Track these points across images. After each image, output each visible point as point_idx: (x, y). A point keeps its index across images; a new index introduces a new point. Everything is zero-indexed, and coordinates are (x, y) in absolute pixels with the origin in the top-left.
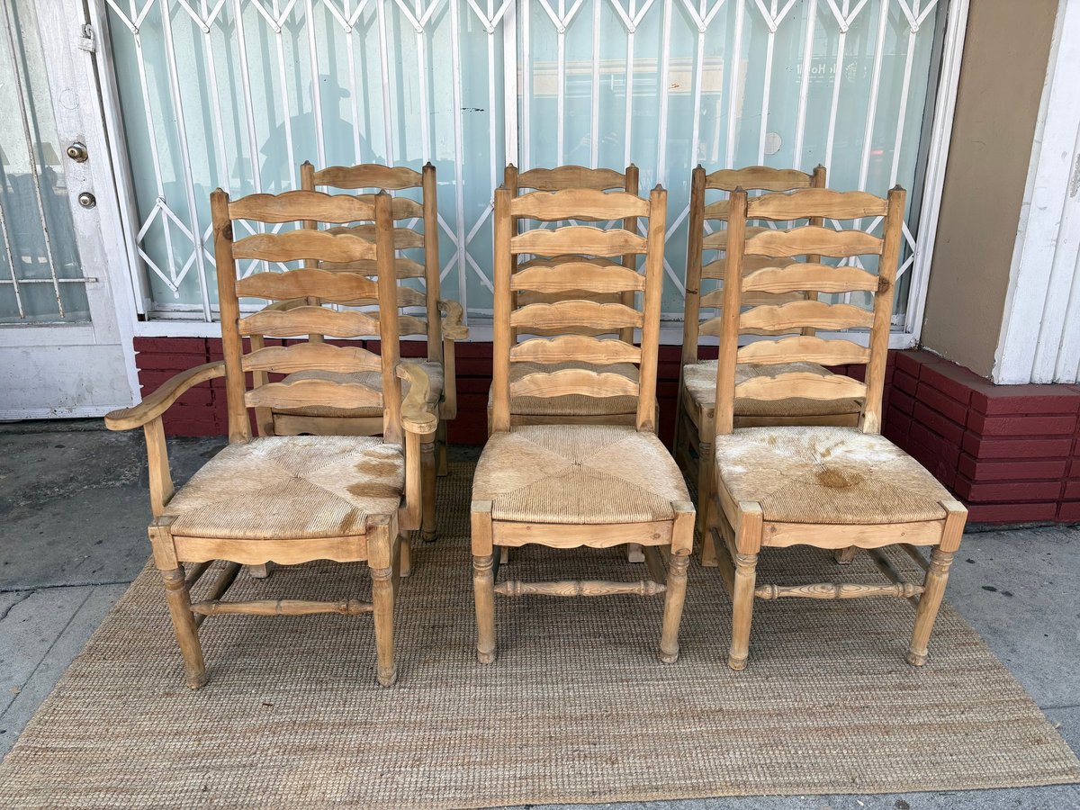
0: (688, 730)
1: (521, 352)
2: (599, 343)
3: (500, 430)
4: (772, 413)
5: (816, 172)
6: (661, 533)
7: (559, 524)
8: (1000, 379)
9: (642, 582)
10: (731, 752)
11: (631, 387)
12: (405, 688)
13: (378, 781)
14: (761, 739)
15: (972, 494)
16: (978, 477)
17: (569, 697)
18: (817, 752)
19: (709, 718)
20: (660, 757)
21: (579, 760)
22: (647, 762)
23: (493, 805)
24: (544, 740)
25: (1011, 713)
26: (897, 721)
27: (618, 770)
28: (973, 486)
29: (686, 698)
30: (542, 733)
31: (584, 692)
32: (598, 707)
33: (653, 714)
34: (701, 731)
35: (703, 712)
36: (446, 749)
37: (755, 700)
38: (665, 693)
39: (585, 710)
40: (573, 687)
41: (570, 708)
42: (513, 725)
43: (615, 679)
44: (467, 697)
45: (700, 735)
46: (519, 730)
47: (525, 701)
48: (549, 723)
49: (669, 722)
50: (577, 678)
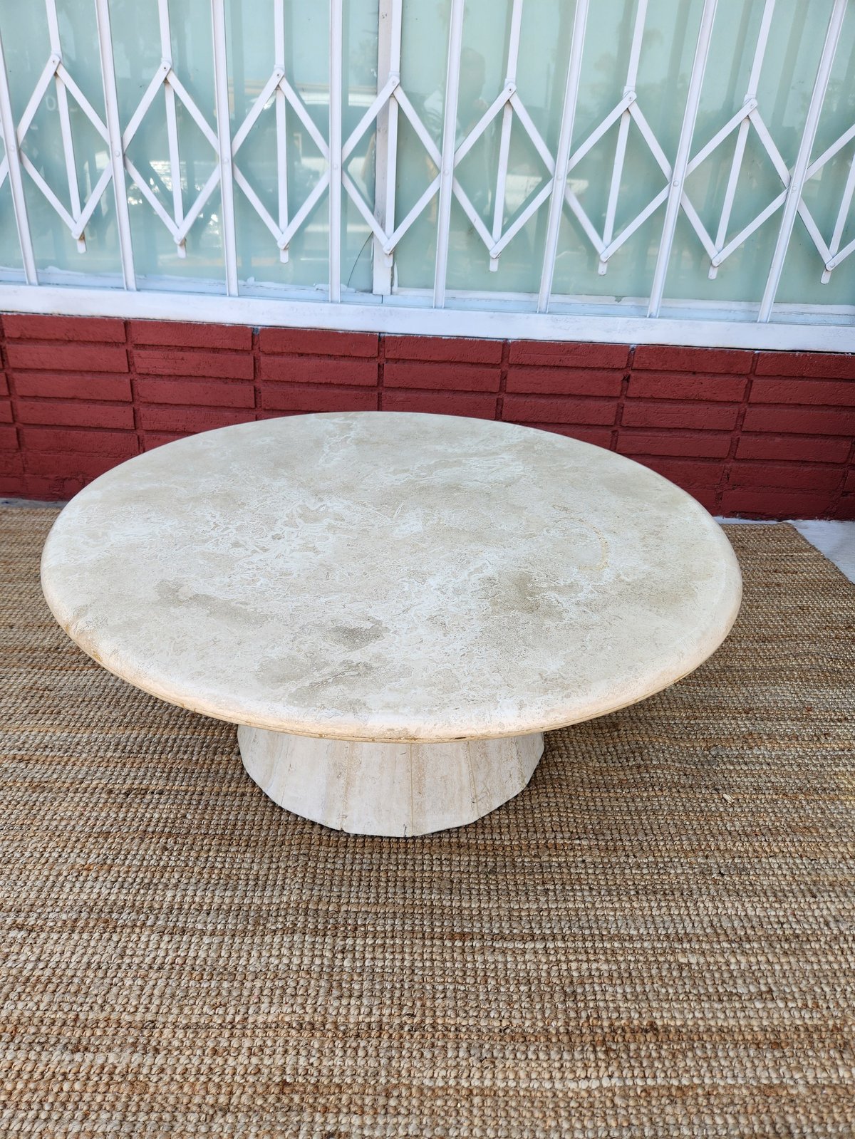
0: (583, 1085)
12: (20, 928)
19: (627, 1050)
29: (579, 990)
30: (266, 1071)
31: (373, 959)
32: (396, 1002)
33: (508, 1031)
34: (610, 1089)
35: (614, 1031)
36: (47, 1107)
37: (720, 1001)
38: (535, 975)
39: (367, 1010)
40: (354, 946)
41: (336, 1004)
42: (211, 1044)
43: (439, 930)
44: (137, 960)
45: (608, 1104)
46: (220, 1061)
47: (250, 978)
48: (287, 1041)
49: (542, 1056)
50: (364, 925)
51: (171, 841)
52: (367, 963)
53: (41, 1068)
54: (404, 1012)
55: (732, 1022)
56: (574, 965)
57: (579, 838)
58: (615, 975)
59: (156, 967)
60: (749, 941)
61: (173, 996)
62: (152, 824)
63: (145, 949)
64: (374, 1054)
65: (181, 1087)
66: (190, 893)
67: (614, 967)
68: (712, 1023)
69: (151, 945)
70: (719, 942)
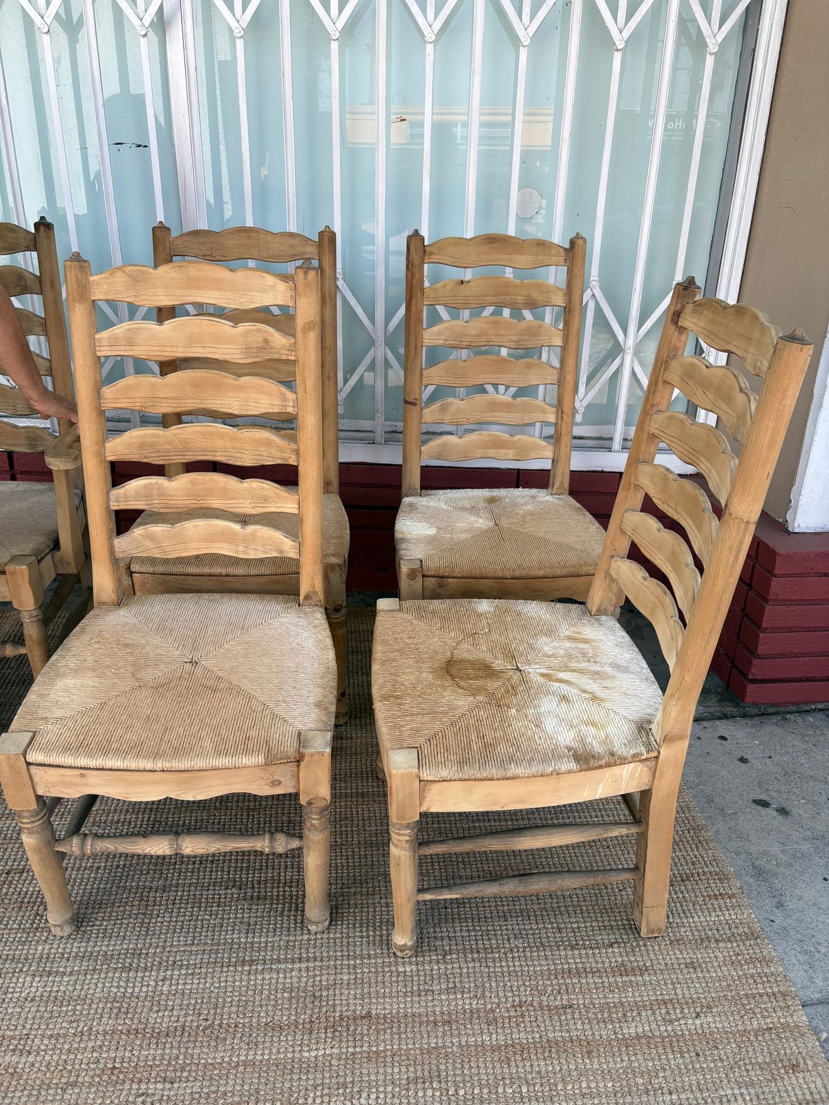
0: (313, 1054)
1: (126, 497)
2: (240, 485)
3: (104, 603)
4: (491, 574)
5: (572, 243)
6: (282, 779)
7: (125, 770)
8: (796, 525)
9: (267, 836)
11: (288, 547)
14: (411, 1069)
15: (754, 670)
16: (762, 649)
17: (161, 994)
18: (485, 1091)
19: (348, 1031)
24: (102, 1074)
25: (763, 1016)
26: (605, 1032)
28: (756, 662)
29: (325, 994)
30: (103, 1061)
31: (185, 984)
32: (196, 1012)
33: (271, 1024)
34: (330, 1055)
35: (342, 1019)
37: (419, 995)
38: (297, 985)
39: (176, 1018)
40: (172, 975)
41: (156, 1015)
42: (66, 1046)
43: (234, 960)
44: (16, 995)
46: (72, 1056)
47: (95, 1002)
48: (119, 1042)
49: (290, 1038)
50: (181, 961)
52: (179, 987)
54: (201, 1018)
55: (423, 1010)
56: (325, 977)
58: (352, 982)
59: (29, 999)
61: (42, 1018)
62: (28, 896)
63: (21, 988)
64: (177, 1046)
65: (45, 1074)
67: (353, 977)
68: (410, 1010)
69: (26, 984)
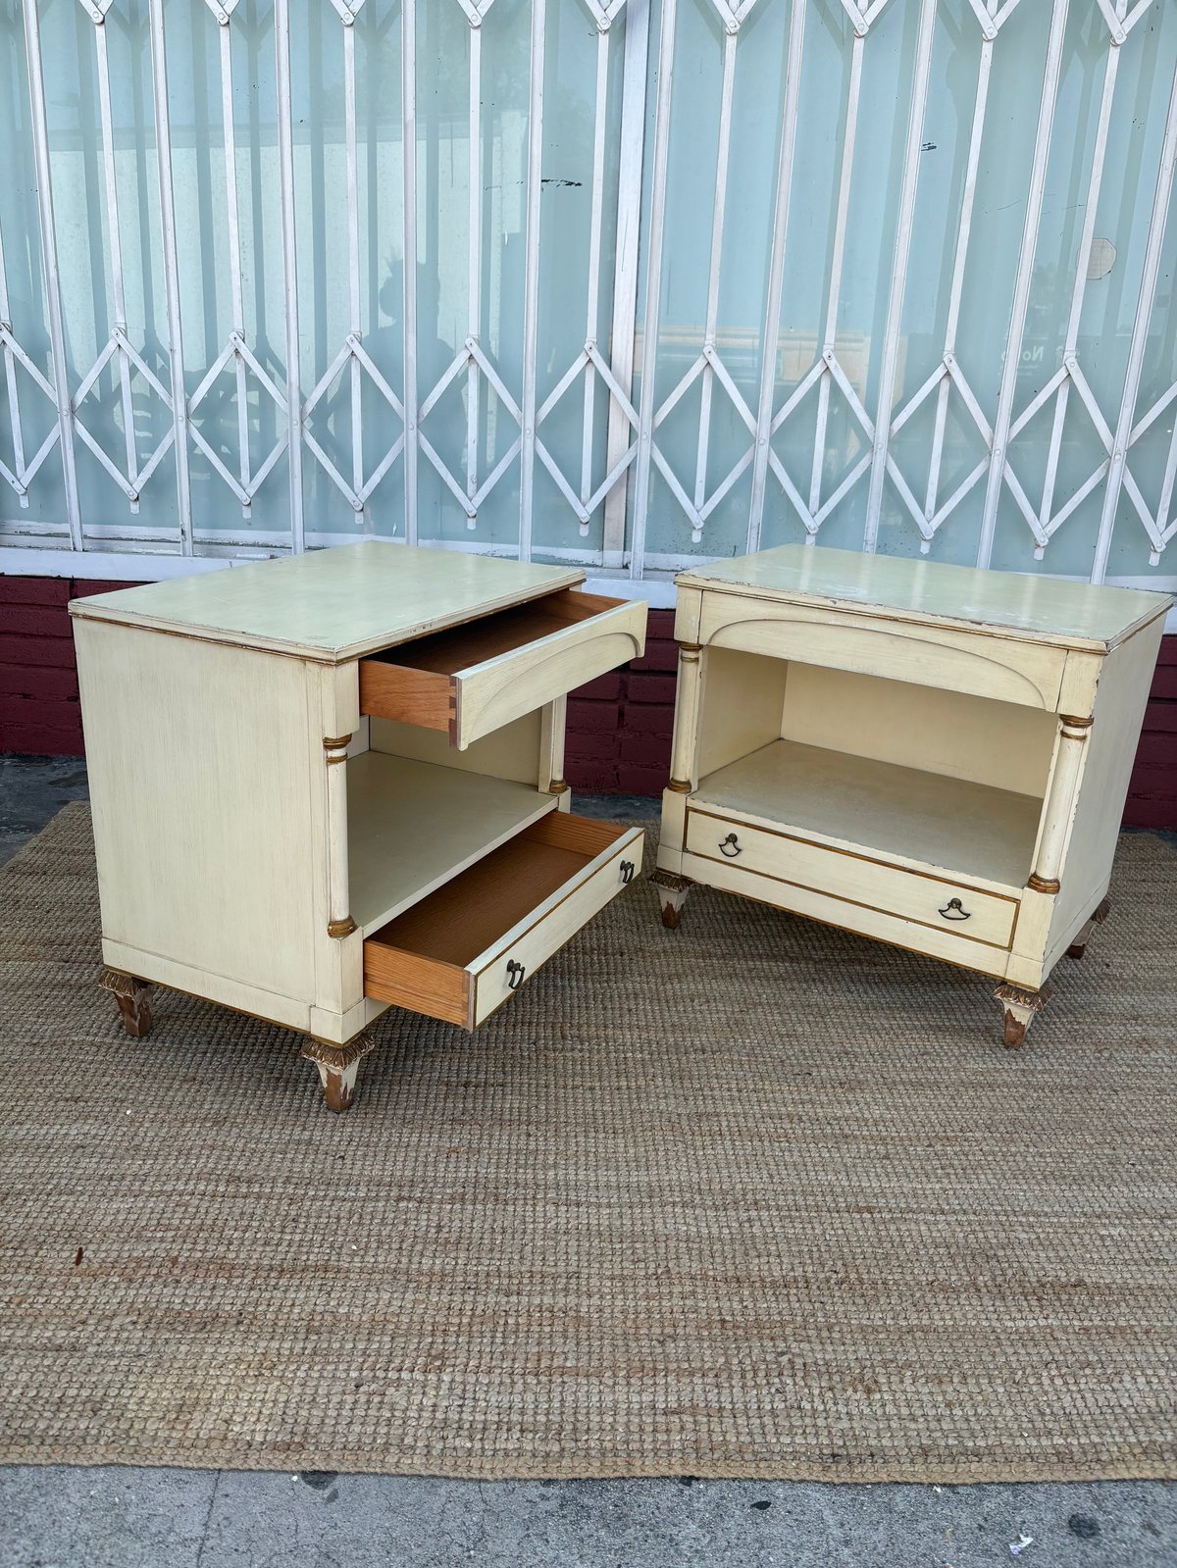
0: (1020, 1324)
10: (1127, 1378)
12: (409, 1199)
13: (349, 1399)
17: (753, 1237)
19: (1060, 1300)
20: (971, 1381)
21: (794, 1376)
22: (944, 1393)
23: (608, 1473)
24: (709, 1326)
27: (883, 1406)
30: (703, 1311)
31: (783, 1227)
32: (816, 1261)
33: (936, 1284)
34: (1048, 1326)
35: (1043, 1286)
36: (499, 1335)
37: (1147, 1265)
38: (953, 1241)
41: (756, 1261)
42: (641, 1291)
43: (843, 1205)
44: (540, 1226)
45: (1048, 1337)
46: (654, 1303)
48: (716, 1290)
49: (974, 1302)
50: (764, 1200)
51: (532, 1129)
52: (776, 1230)
53: (480, 1308)
54: (826, 1269)
55: (1161, 1282)
56: (991, 1234)
57: (971, 1131)
58: (1036, 1242)
60: (1169, 1218)
64: (807, 1299)
65: (624, 1323)
66: (572, 1171)
67: (1033, 1237)
68: (1142, 1281)
69: (548, 1214)
70: (1140, 1219)
